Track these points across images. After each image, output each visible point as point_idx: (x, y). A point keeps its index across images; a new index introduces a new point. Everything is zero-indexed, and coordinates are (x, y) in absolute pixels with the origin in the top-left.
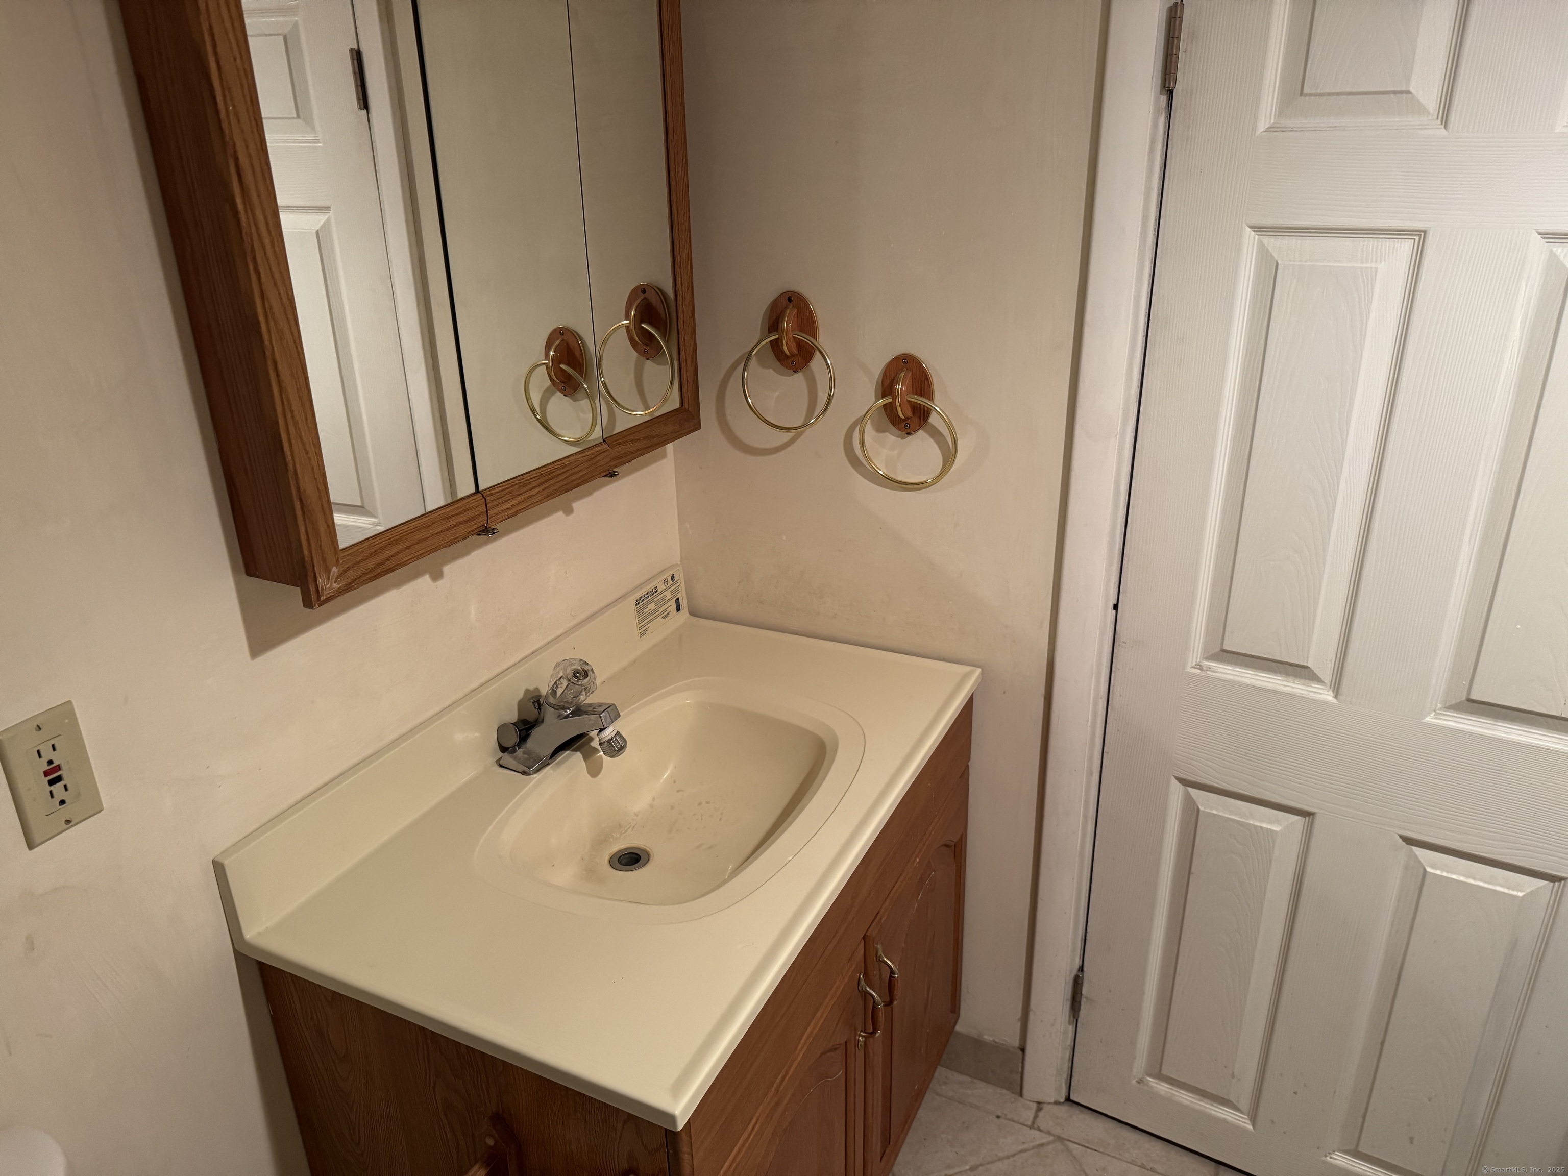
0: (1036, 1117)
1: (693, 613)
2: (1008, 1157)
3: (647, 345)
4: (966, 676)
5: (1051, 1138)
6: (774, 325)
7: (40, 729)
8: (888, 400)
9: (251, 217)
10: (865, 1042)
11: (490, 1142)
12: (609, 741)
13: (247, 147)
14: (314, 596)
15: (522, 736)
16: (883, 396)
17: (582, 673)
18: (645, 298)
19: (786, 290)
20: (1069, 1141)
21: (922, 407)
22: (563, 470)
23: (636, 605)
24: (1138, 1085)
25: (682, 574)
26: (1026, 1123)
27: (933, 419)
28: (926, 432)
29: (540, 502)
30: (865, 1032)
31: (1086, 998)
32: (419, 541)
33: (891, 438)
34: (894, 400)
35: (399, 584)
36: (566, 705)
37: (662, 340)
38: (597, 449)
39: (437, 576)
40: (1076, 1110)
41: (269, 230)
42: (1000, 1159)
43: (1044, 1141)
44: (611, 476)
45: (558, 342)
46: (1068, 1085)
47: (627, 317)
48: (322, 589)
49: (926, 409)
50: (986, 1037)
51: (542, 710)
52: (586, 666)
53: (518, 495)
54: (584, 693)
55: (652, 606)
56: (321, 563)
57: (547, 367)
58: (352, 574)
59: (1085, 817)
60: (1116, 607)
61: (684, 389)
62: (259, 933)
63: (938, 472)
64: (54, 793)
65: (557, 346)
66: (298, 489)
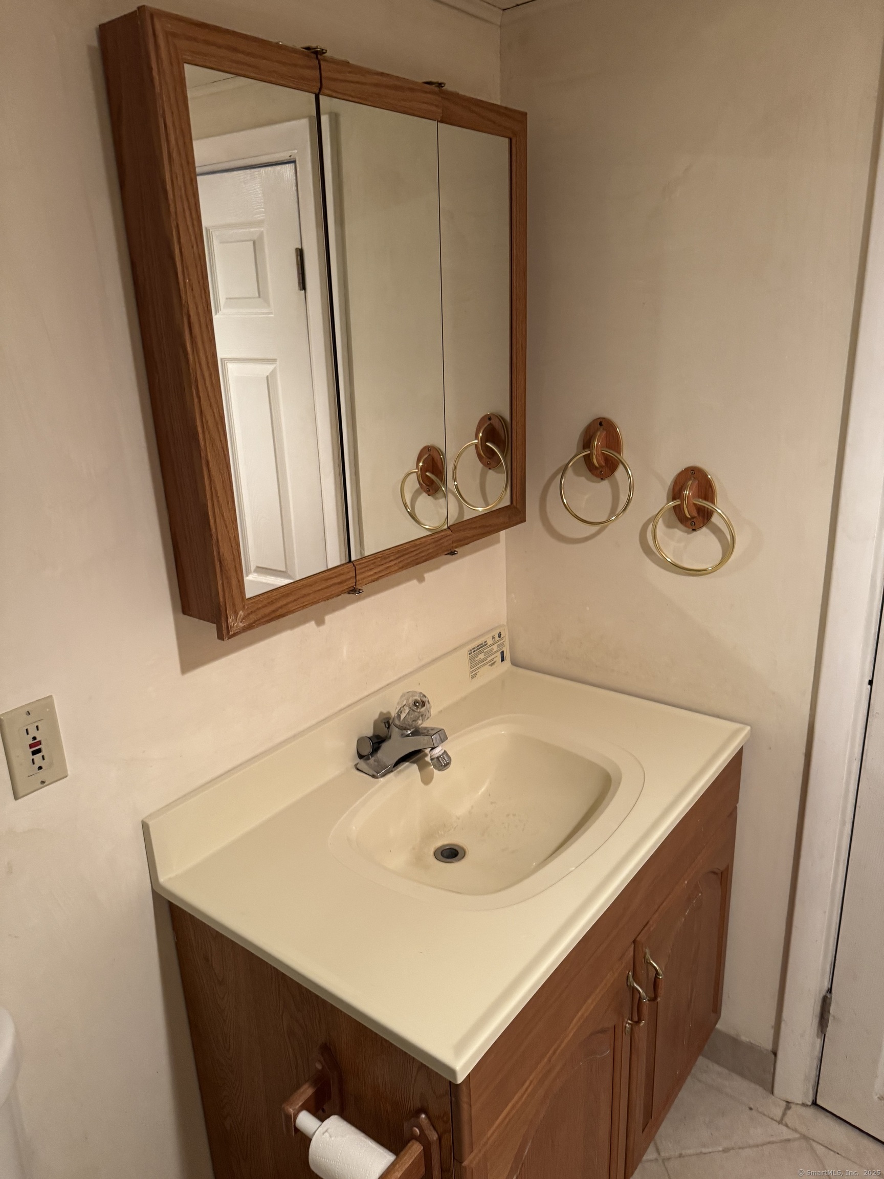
0: (784, 1114)
1: (514, 663)
2: (757, 1146)
3: (490, 458)
4: (736, 733)
5: (797, 1136)
6: (587, 443)
7: (29, 714)
8: (677, 502)
9: (196, 358)
10: (632, 1029)
11: (319, 1066)
12: (438, 758)
13: (197, 308)
14: (225, 632)
15: (374, 748)
16: (674, 499)
17: (420, 703)
18: (491, 424)
19: (597, 417)
20: (814, 1140)
21: (706, 509)
22: (416, 548)
23: (470, 654)
24: (880, 1101)
25: (507, 633)
26: (775, 1119)
27: (715, 519)
28: (708, 528)
29: (396, 571)
30: (631, 1020)
31: (834, 1017)
32: (304, 596)
33: (679, 533)
34: (682, 503)
35: (292, 627)
36: (408, 727)
37: (502, 456)
38: (443, 533)
39: (320, 622)
40: (821, 1115)
41: (208, 367)
42: (751, 1147)
43: (789, 1137)
44: (452, 555)
45: (426, 456)
46: (815, 1090)
47: (476, 437)
48: (231, 627)
49: (709, 511)
50: (744, 1038)
51: (390, 729)
52: (424, 698)
53: (380, 565)
54: (421, 718)
55: (482, 656)
56: (232, 608)
57: (417, 474)
58: (253, 617)
59: (837, 861)
60: (871, 683)
61: (514, 490)
62: (170, 879)
63: (718, 562)
64: (35, 760)
65: (425, 459)
66: (219, 553)
